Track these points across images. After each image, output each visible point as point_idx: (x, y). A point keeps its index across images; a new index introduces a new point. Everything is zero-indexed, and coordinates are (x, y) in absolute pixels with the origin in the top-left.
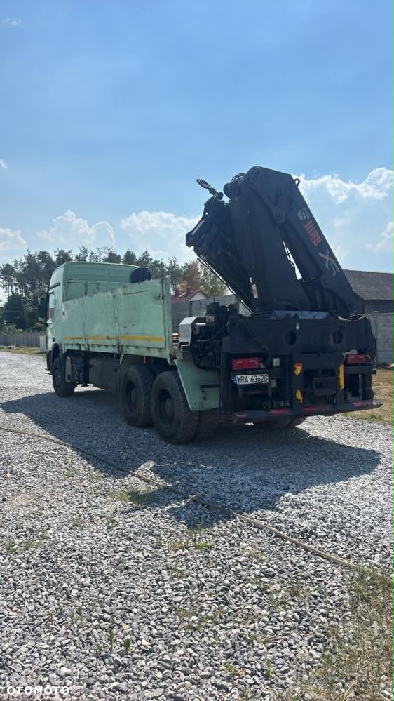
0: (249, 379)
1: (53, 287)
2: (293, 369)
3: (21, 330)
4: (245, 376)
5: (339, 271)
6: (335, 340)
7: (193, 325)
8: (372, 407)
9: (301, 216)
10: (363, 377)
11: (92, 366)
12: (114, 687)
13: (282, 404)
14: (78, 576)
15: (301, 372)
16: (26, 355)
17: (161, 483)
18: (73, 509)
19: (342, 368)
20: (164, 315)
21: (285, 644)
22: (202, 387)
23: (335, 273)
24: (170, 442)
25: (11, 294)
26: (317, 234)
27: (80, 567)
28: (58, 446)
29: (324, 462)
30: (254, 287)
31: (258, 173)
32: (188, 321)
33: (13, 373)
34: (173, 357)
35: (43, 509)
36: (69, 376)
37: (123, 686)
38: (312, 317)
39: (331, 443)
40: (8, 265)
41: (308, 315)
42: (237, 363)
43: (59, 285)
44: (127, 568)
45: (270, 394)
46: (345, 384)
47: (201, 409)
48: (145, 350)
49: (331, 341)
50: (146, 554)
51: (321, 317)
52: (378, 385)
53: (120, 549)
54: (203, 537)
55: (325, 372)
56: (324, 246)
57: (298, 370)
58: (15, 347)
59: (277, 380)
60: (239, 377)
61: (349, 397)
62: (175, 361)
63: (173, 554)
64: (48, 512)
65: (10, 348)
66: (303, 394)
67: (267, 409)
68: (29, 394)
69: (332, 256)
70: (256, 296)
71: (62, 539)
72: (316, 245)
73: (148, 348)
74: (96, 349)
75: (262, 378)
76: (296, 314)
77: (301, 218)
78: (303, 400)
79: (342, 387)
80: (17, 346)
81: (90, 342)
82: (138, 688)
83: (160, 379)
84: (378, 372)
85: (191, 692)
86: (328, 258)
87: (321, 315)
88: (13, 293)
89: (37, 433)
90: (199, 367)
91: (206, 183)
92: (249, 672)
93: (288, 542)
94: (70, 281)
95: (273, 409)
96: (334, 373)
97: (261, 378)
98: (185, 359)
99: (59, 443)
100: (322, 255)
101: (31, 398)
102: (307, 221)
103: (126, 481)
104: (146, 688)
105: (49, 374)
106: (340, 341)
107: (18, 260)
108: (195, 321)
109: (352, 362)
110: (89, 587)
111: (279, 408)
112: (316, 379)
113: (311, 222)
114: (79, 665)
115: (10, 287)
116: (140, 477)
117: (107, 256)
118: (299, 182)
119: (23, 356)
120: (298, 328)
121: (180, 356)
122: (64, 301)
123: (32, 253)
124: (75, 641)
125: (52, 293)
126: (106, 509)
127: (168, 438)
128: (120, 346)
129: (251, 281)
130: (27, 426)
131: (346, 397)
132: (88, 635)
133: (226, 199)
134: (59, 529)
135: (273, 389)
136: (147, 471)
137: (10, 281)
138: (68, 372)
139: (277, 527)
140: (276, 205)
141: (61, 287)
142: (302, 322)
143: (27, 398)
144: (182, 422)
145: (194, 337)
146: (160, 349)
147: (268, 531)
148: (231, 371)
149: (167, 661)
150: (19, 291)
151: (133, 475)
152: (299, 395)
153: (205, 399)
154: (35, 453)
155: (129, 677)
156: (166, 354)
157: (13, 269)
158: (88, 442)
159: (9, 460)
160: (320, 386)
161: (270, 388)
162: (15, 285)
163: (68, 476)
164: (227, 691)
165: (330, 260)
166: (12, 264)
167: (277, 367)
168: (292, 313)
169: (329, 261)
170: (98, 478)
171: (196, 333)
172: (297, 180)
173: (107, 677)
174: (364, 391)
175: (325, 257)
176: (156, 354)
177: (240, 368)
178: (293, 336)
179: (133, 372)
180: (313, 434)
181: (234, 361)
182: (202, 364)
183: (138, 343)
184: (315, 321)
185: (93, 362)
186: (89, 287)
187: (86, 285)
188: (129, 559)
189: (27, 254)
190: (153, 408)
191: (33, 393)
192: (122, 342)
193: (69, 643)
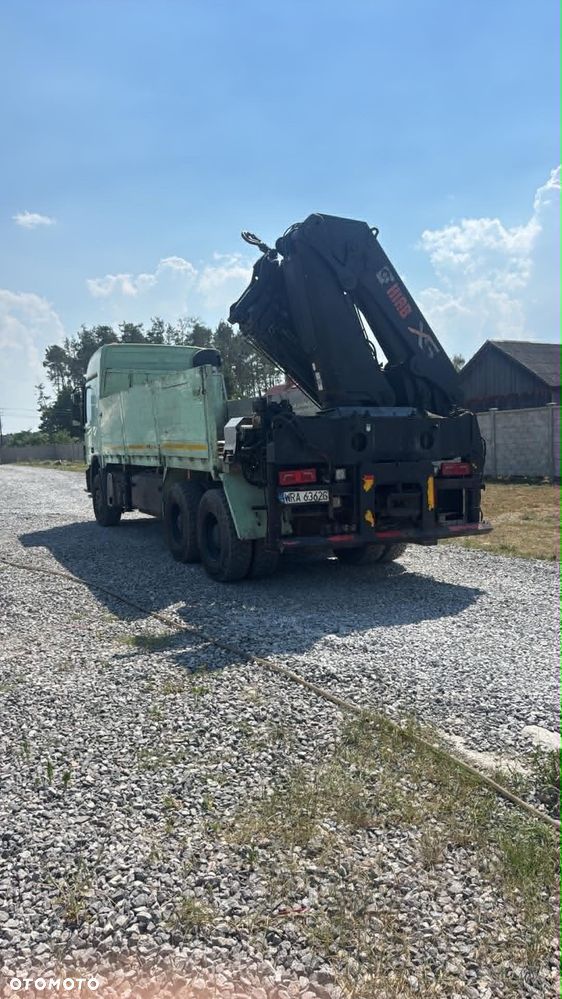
0: (302, 497)
1: (90, 379)
2: (361, 483)
3: (77, 439)
4: (296, 493)
5: (438, 350)
6: (422, 444)
7: (238, 428)
8: (477, 532)
9: (381, 279)
10: (469, 492)
11: (134, 485)
12: (39, 814)
13: (346, 528)
14: (42, 718)
15: (373, 486)
16: (77, 474)
17: (184, 625)
18: (65, 653)
19: (431, 480)
20: (205, 415)
21: (243, 783)
22: (254, 508)
23: (432, 354)
24: (217, 580)
25: (61, 387)
26: (405, 301)
27: (49, 710)
28: (76, 585)
29: (405, 603)
30: (318, 376)
31: (318, 223)
32: (233, 422)
33: (52, 497)
34: (218, 471)
35: (30, 653)
36: (111, 499)
37: (49, 814)
38: (392, 415)
39: (430, 581)
40: (55, 347)
41: (387, 412)
42: (286, 477)
43: (95, 376)
44: (103, 712)
45: (331, 515)
46: (435, 503)
47: (254, 538)
48: (188, 462)
49: (418, 446)
50: (129, 698)
51: (405, 415)
52: (536, 507)
53: (103, 693)
54: (204, 680)
55: (407, 487)
56: (416, 318)
57: (368, 485)
58: (65, 462)
59: (343, 498)
60: (287, 494)
61: (442, 518)
62: (221, 476)
63: (162, 697)
64: (36, 657)
65: (59, 464)
66: (376, 516)
67: (326, 536)
68: (64, 523)
69: (428, 330)
70: (320, 388)
71: (39, 683)
72: (404, 316)
73: (192, 459)
74: (138, 462)
75: (320, 496)
76: (367, 412)
77: (382, 281)
78: (376, 522)
79: (432, 505)
80: (70, 460)
81: (131, 452)
82: (64, 815)
83: (206, 500)
84: (487, 486)
85: (118, 820)
86: (421, 334)
87: (404, 412)
88: (64, 387)
89: (55, 570)
90: (253, 483)
91: (254, 237)
92: (188, 805)
93: (301, 686)
94: (110, 371)
95: (334, 535)
96: (421, 489)
97: (318, 495)
98: (232, 473)
99: (78, 582)
100: (412, 330)
101: (66, 528)
102: (391, 284)
103: (143, 623)
104: (72, 815)
105: (90, 496)
106: (431, 444)
107: (70, 339)
108: (241, 423)
109: (451, 473)
110: (50, 728)
111: (343, 533)
112: (393, 495)
113: (395, 286)
114: (13, 796)
115: (61, 378)
116: (162, 620)
117: (191, 330)
118: (378, 232)
119: (72, 473)
120: (368, 429)
121: (226, 469)
122: (101, 397)
123: (89, 329)
124: (15, 776)
125: (89, 387)
126: (104, 653)
127: (215, 575)
128: (161, 457)
129: (314, 368)
130: (47, 562)
131: (437, 519)
132: (32, 770)
133: (280, 258)
134: (41, 673)
135: (335, 509)
136: (174, 613)
137: (61, 369)
138: (110, 493)
139: (296, 671)
140: (344, 265)
141: (98, 378)
142: (375, 422)
143: (60, 528)
144: (230, 554)
145: (239, 443)
146: (204, 460)
147: (283, 674)
148: (278, 487)
149: (105, 794)
150: (72, 384)
151: (156, 617)
152: (369, 517)
153: (259, 524)
154: (45, 593)
155: (59, 806)
156: (210, 467)
157: (64, 352)
158: (115, 580)
159: (10, 601)
160: (397, 505)
161: (331, 509)
162: (68, 375)
163: (74, 619)
164: (156, 820)
165: (426, 336)
166: (62, 345)
167: (341, 481)
168: (362, 410)
169: (423, 339)
170: (110, 620)
171: (243, 438)
172: (374, 229)
173: (35, 806)
174: (469, 511)
175: (418, 332)
176: (200, 467)
177: (289, 483)
178: (362, 441)
179: (177, 491)
180: (410, 570)
181: (281, 473)
182: (255, 479)
183: (181, 452)
184: (396, 420)
185: (135, 479)
186: (134, 378)
187: (130, 376)
188: (108, 703)
189: (81, 331)
190: (199, 540)
191: (71, 522)
192: (164, 453)
193: (9, 778)
